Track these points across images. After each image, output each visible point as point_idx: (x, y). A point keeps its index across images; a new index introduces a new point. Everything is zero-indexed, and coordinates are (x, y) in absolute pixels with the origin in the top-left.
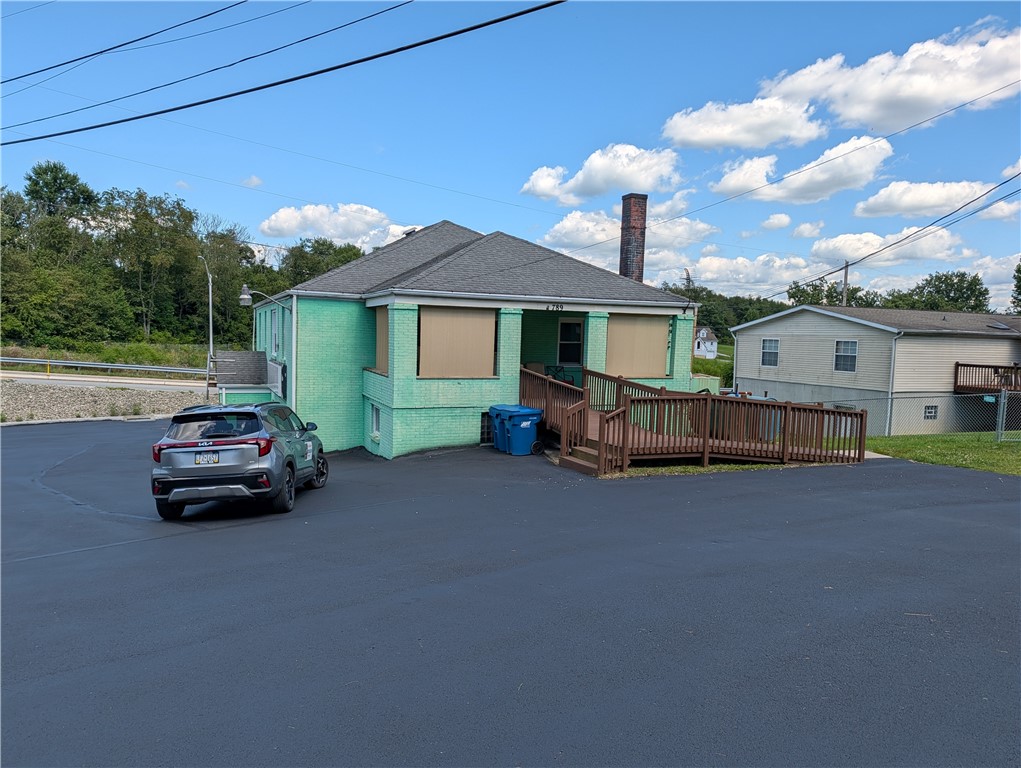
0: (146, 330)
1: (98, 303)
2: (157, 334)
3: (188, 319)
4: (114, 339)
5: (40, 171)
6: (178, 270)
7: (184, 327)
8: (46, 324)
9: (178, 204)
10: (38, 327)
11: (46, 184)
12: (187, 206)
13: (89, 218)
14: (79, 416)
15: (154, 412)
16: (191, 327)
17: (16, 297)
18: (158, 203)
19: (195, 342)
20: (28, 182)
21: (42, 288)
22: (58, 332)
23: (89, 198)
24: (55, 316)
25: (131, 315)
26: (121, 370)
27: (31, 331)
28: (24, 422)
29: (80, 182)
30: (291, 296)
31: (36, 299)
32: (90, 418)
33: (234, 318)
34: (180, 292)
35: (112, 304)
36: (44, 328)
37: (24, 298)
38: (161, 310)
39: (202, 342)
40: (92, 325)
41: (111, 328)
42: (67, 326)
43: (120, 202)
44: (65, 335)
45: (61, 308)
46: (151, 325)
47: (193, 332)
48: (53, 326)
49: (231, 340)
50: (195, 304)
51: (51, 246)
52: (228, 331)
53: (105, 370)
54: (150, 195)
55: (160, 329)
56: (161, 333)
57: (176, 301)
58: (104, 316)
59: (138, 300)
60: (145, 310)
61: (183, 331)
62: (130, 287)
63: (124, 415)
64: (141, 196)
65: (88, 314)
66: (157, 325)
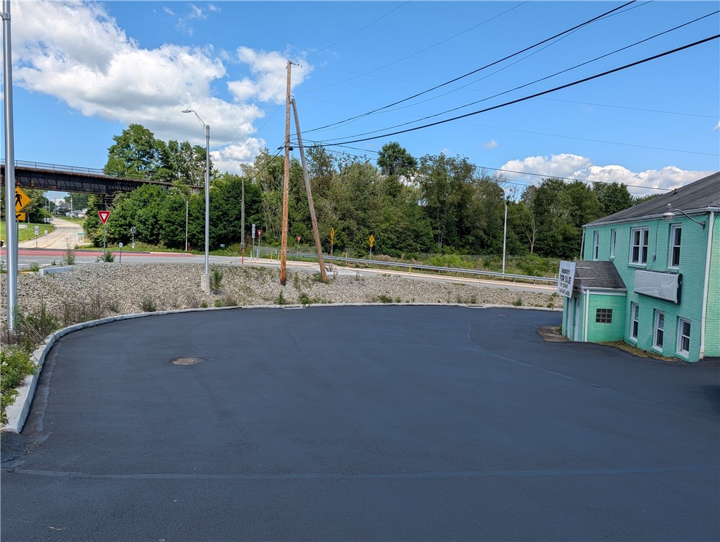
0: (439, 245)
1: (415, 228)
2: (447, 248)
3: (464, 238)
4: (422, 251)
5: (386, 149)
6: (461, 206)
7: (462, 244)
8: (388, 241)
9: (464, 161)
10: (383, 244)
11: (389, 156)
12: (469, 162)
13: (410, 175)
14: (439, 302)
15: (484, 302)
16: (467, 243)
17: (374, 225)
18: (451, 162)
19: (468, 254)
20: (379, 156)
21: (387, 219)
22: (393, 246)
23: (411, 162)
24: (393, 236)
25: (432, 235)
26: (446, 272)
27: (380, 246)
28: (410, 304)
29: (407, 153)
30: (709, 213)
31: (384, 226)
32: (446, 304)
33: (494, 237)
34: (461, 220)
35: (422, 229)
36: (386, 244)
37: (377, 225)
38: (449, 233)
39: (473, 254)
40: (411, 242)
41: (421, 244)
42: (398, 242)
43: (430, 163)
44: (396, 249)
45: (395, 232)
46: (443, 243)
47: (468, 247)
48: (391, 242)
49: (492, 253)
50: (470, 228)
51: (390, 194)
52: (490, 246)
53: (437, 271)
54: (448, 156)
55: (448, 244)
56: (448, 248)
57: (457, 226)
58: (417, 236)
59: (436, 226)
60: (440, 232)
61: (461, 246)
62: (432, 217)
63: (465, 303)
64: (442, 158)
65: (410, 236)
66: (446, 242)
